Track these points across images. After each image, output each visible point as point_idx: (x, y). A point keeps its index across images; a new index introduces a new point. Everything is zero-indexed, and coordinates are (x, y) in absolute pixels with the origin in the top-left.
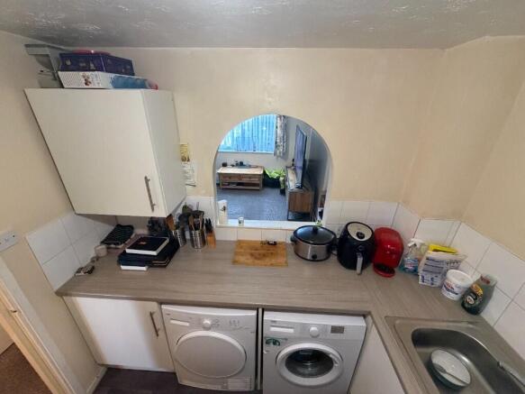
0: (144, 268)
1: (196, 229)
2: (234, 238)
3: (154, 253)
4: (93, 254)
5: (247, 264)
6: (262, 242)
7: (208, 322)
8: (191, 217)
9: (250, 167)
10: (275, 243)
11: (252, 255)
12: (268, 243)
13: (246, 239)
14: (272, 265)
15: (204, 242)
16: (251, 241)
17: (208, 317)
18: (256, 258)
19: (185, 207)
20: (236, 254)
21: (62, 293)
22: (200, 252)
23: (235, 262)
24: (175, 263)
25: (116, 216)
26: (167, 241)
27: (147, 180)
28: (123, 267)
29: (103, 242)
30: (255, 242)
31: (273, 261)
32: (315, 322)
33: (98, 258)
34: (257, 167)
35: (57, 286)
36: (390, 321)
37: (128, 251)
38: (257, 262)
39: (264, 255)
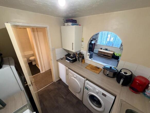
0: (69, 62)
1: (81, 58)
2: (89, 63)
3: (71, 59)
4: (63, 57)
5: (89, 69)
7: (75, 76)
8: (80, 54)
9: (109, 51)
10: (99, 68)
11: (91, 68)
12: (97, 67)
13: (92, 64)
15: (82, 62)
16: (93, 65)
17: (75, 75)
18: (91, 69)
19: (80, 52)
20: (87, 66)
21: (57, 61)
22: (80, 63)
23: (86, 67)
24: (74, 63)
25: (69, 51)
26: (75, 58)
27: (73, 44)
28: (66, 60)
29: (65, 55)
30: (94, 66)
31: (95, 71)
33: (64, 58)
34: (112, 51)
35: (57, 59)
37: (68, 58)
39: (94, 69)
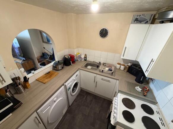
5: (50, 80)
6: (45, 74)
7: (55, 99)
10: (49, 72)
11: (47, 78)
12: (47, 73)
14: (55, 76)
32: (74, 77)
36: (82, 67)
38: (51, 78)
39: (50, 76)
